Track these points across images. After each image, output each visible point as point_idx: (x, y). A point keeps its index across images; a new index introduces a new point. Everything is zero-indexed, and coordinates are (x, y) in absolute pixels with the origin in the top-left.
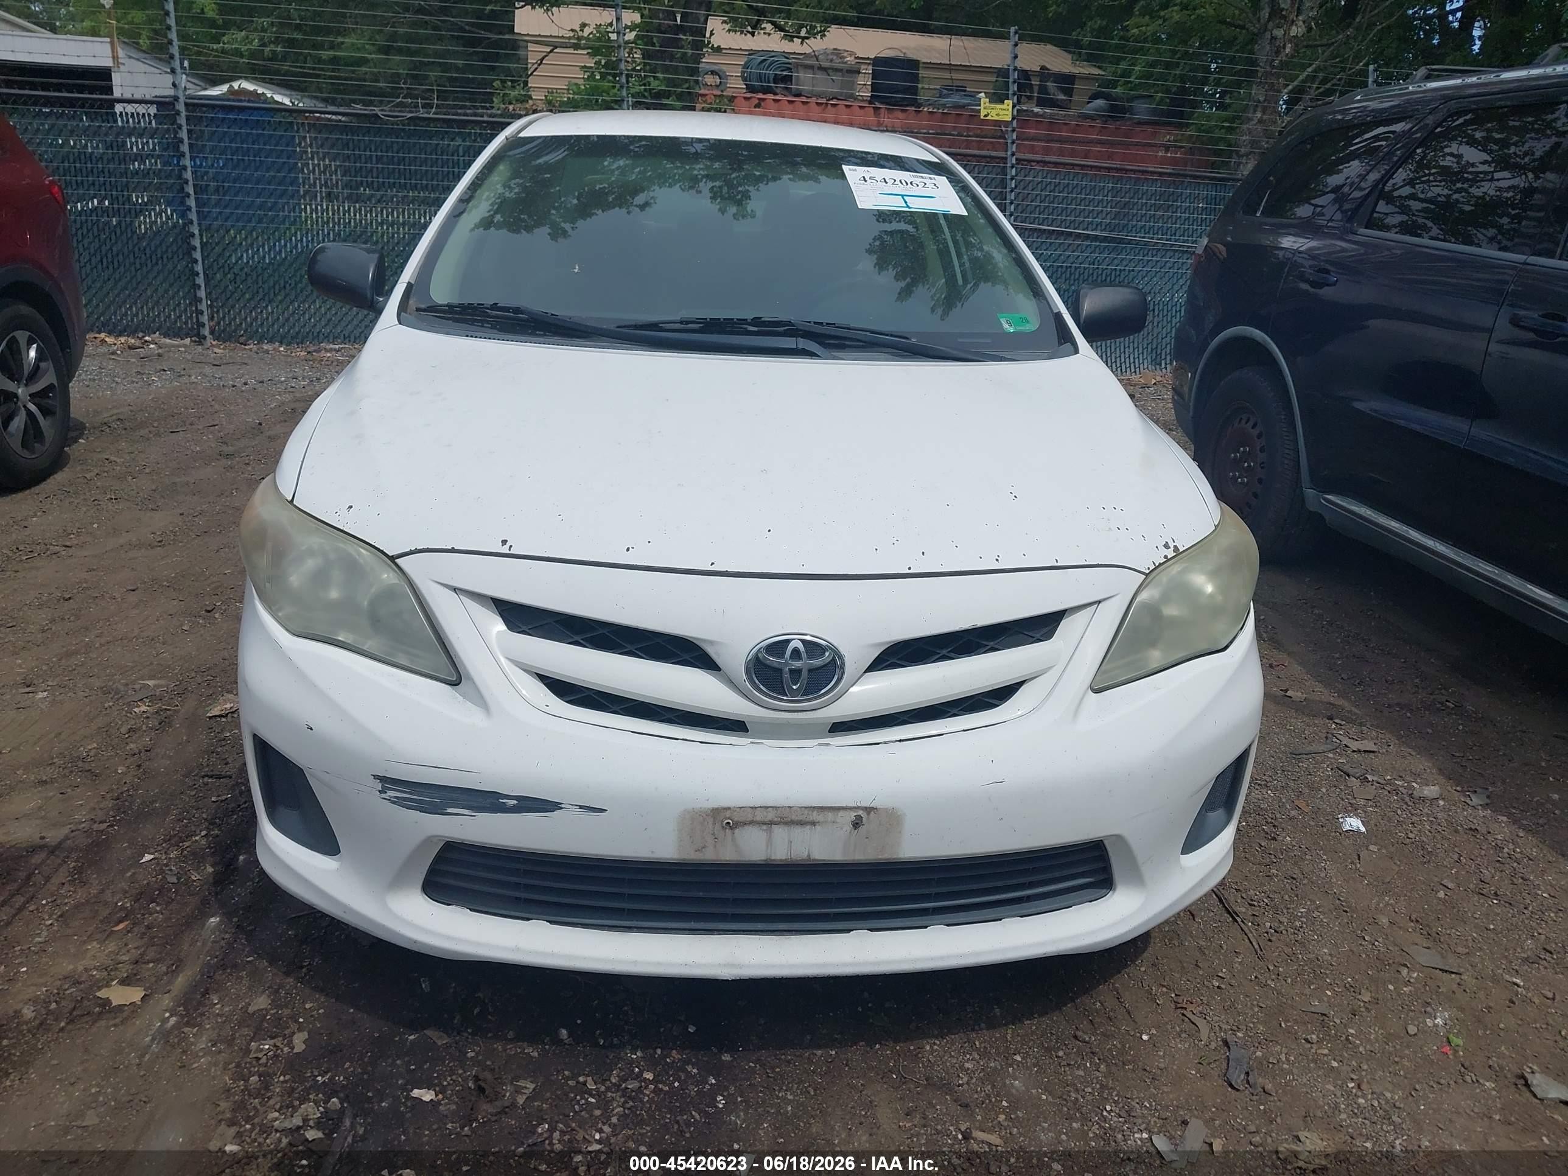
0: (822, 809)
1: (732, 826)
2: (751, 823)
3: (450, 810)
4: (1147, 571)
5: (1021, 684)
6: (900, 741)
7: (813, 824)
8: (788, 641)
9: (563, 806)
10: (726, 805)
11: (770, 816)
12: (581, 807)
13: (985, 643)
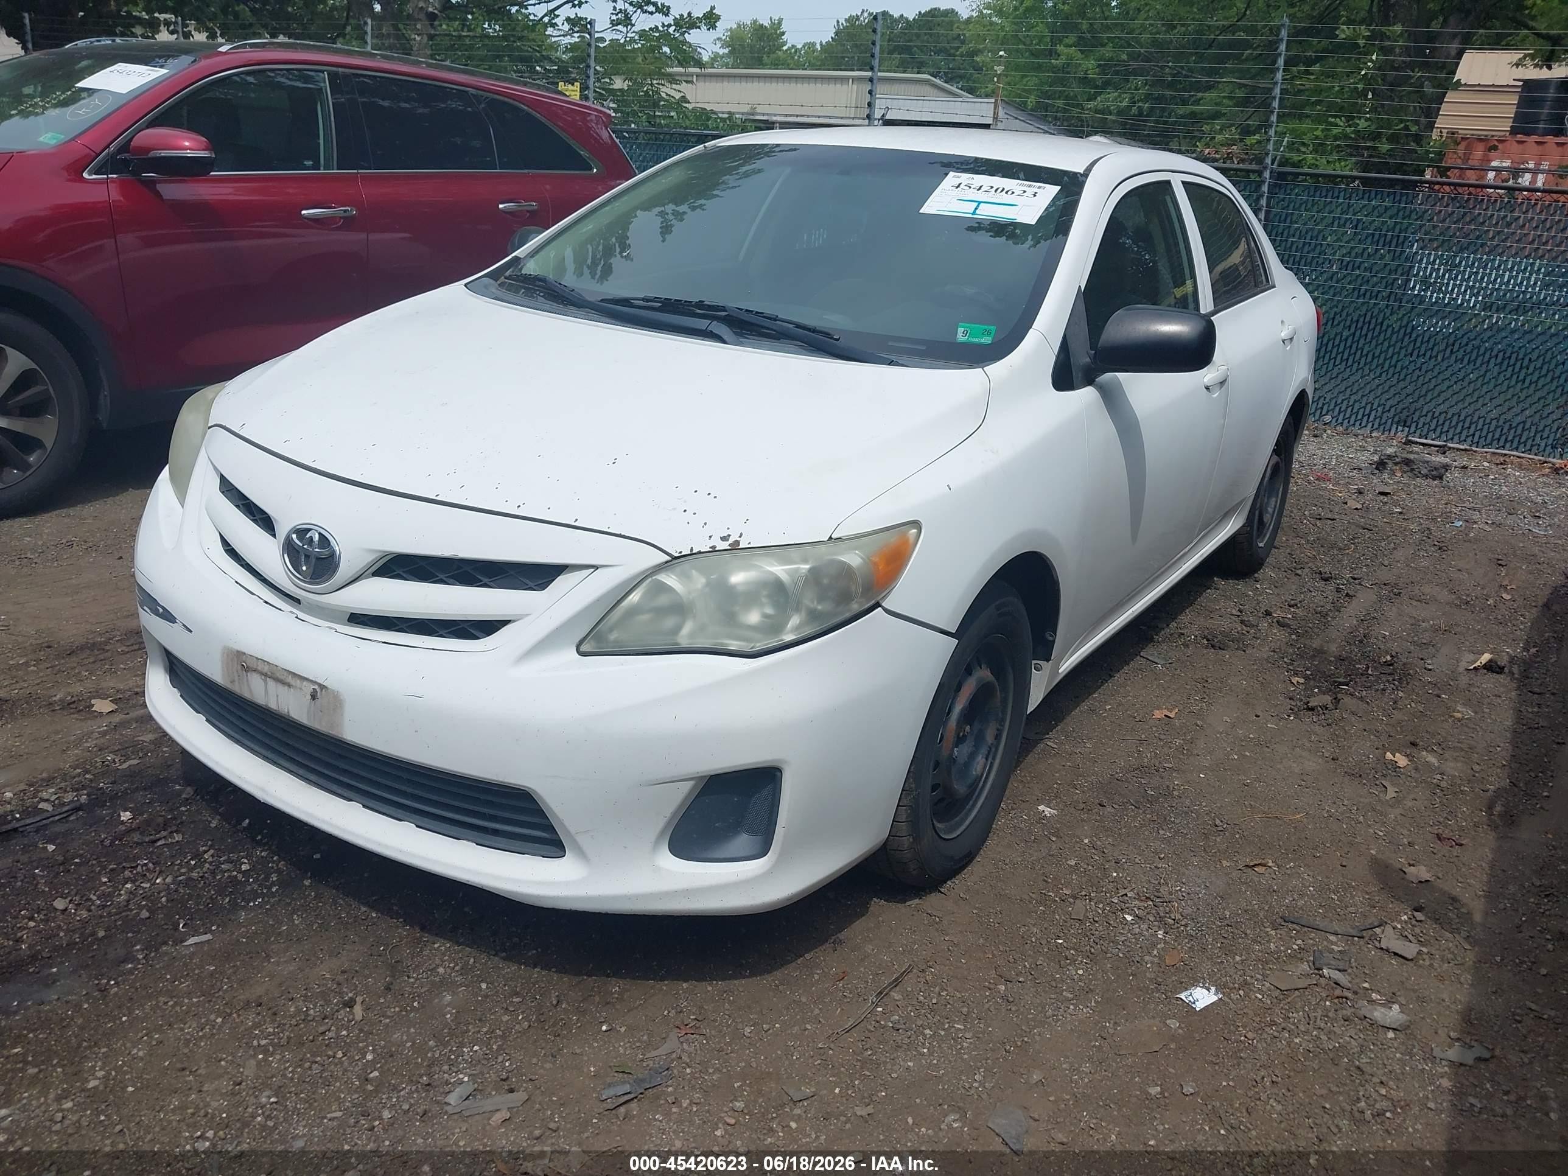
0: (294, 675)
1: (247, 669)
2: (255, 671)
4: (677, 555)
5: (505, 623)
6: (385, 643)
7: (289, 686)
8: (310, 530)
9: (177, 621)
10: (244, 651)
11: (266, 669)
12: (184, 625)
13: (482, 578)
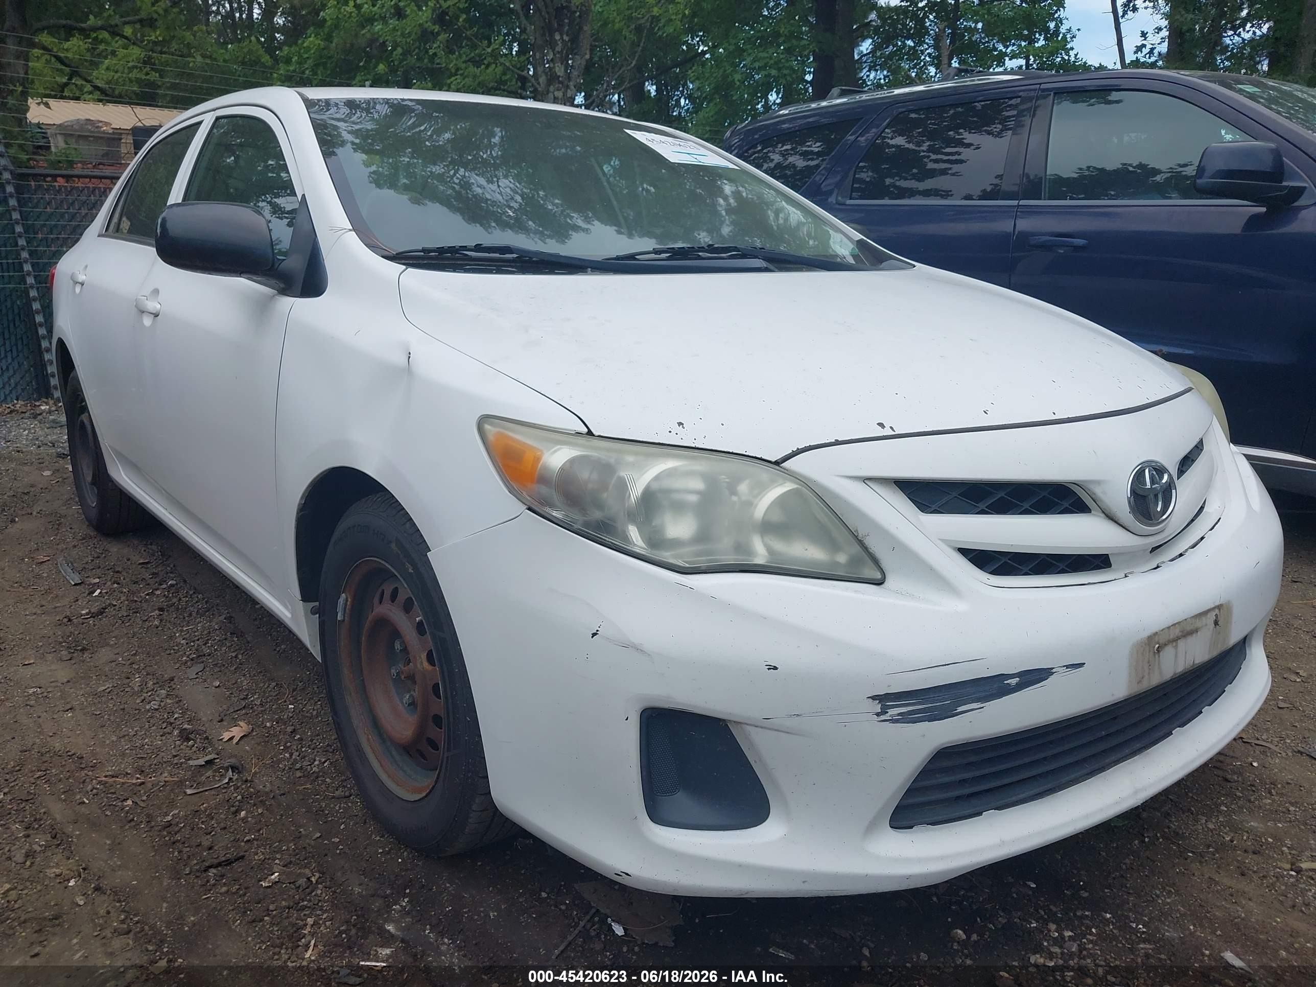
0: (1200, 615)
1: (1159, 650)
2: (1168, 643)
3: (960, 709)
7: (1197, 631)
8: (1144, 470)
9: (1054, 670)
10: (1155, 631)
11: (1177, 632)
12: (1067, 667)
